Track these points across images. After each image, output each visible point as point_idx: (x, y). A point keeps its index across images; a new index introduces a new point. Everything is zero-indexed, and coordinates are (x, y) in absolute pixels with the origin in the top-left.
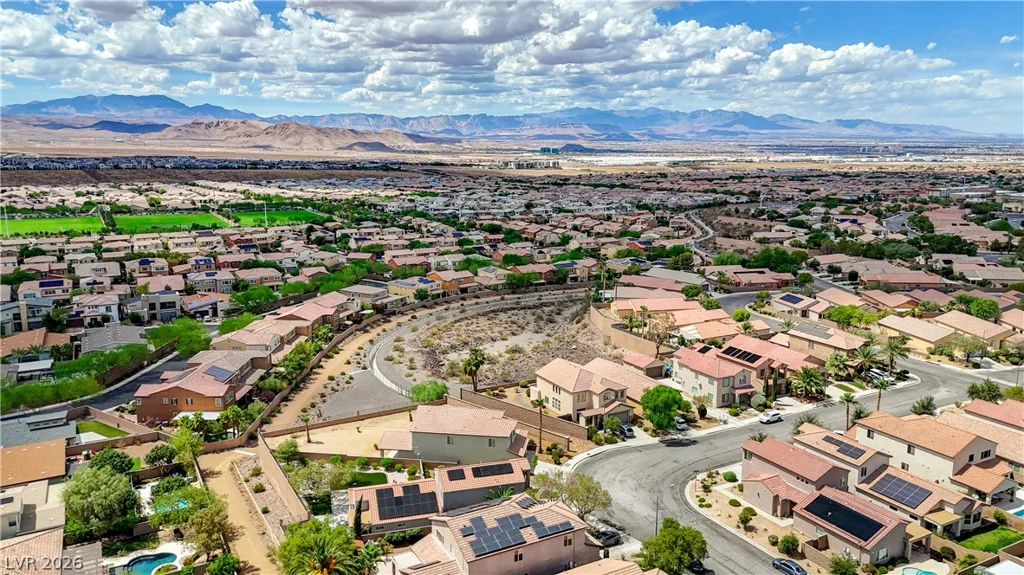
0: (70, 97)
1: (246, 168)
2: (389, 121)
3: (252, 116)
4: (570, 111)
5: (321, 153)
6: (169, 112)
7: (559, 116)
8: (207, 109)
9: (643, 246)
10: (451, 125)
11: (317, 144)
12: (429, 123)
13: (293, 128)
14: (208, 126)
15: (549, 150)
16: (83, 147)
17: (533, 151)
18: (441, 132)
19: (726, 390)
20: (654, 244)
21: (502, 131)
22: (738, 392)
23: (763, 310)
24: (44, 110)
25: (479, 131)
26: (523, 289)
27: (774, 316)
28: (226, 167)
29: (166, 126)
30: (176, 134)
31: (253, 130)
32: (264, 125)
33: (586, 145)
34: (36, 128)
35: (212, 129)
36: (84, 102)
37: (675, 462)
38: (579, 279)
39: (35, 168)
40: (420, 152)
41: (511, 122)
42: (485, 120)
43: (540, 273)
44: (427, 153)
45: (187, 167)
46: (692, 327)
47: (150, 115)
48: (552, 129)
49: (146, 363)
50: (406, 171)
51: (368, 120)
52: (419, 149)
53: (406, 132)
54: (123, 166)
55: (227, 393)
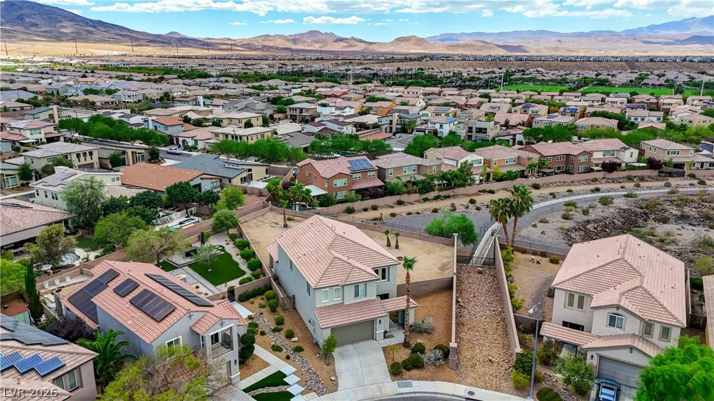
55: (334, 177)
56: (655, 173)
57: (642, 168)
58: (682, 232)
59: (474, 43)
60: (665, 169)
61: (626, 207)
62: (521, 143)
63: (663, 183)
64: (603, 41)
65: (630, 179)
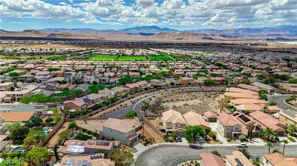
0: (135, 27)
1: (164, 45)
2: (216, 31)
3: (177, 31)
4: (282, 26)
5: (193, 41)
6: (156, 30)
7: (278, 28)
8: (166, 29)
9: (269, 74)
10: (236, 32)
11: (192, 38)
12: (229, 31)
13: (186, 34)
14: (164, 34)
15: (270, 39)
16: (134, 39)
17: (263, 40)
18: (233, 34)
19: (229, 131)
20: (274, 74)
21: (254, 33)
22: (233, 133)
23: (289, 102)
24: (129, 30)
25: (247, 33)
26: (210, 85)
27: (292, 105)
28: (159, 45)
29: (154, 34)
30: (156, 36)
31: (175, 34)
32: (179, 33)
33: (286, 37)
34: (126, 35)
35: (165, 35)
36: (138, 28)
37: (186, 154)
38: (234, 84)
39: (116, 44)
40: (224, 40)
41: (259, 30)
42: (249, 30)
43: (219, 80)
44: (225, 40)
45: (150, 45)
46: (243, 105)
47: (151, 31)
48: (273, 32)
49: (85, 95)
50: (211, 46)
51: (210, 31)
52: (223, 39)
53: (221, 34)
54: (135, 44)
55: (83, 105)
56: (156, 89)
57: (153, 88)
58: (168, 104)
59: (63, 34)
60: (158, 88)
61: (155, 100)
62: (118, 83)
63: (158, 92)
64: (112, 34)
65: (151, 92)
